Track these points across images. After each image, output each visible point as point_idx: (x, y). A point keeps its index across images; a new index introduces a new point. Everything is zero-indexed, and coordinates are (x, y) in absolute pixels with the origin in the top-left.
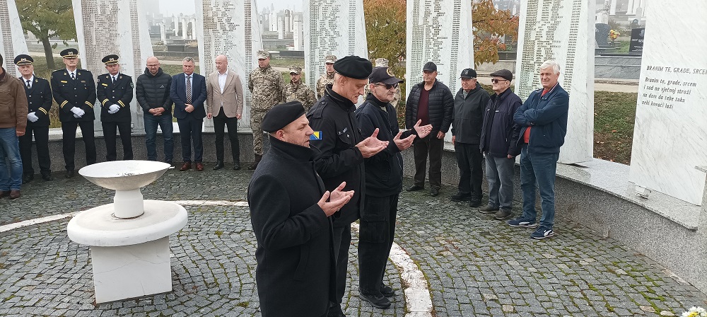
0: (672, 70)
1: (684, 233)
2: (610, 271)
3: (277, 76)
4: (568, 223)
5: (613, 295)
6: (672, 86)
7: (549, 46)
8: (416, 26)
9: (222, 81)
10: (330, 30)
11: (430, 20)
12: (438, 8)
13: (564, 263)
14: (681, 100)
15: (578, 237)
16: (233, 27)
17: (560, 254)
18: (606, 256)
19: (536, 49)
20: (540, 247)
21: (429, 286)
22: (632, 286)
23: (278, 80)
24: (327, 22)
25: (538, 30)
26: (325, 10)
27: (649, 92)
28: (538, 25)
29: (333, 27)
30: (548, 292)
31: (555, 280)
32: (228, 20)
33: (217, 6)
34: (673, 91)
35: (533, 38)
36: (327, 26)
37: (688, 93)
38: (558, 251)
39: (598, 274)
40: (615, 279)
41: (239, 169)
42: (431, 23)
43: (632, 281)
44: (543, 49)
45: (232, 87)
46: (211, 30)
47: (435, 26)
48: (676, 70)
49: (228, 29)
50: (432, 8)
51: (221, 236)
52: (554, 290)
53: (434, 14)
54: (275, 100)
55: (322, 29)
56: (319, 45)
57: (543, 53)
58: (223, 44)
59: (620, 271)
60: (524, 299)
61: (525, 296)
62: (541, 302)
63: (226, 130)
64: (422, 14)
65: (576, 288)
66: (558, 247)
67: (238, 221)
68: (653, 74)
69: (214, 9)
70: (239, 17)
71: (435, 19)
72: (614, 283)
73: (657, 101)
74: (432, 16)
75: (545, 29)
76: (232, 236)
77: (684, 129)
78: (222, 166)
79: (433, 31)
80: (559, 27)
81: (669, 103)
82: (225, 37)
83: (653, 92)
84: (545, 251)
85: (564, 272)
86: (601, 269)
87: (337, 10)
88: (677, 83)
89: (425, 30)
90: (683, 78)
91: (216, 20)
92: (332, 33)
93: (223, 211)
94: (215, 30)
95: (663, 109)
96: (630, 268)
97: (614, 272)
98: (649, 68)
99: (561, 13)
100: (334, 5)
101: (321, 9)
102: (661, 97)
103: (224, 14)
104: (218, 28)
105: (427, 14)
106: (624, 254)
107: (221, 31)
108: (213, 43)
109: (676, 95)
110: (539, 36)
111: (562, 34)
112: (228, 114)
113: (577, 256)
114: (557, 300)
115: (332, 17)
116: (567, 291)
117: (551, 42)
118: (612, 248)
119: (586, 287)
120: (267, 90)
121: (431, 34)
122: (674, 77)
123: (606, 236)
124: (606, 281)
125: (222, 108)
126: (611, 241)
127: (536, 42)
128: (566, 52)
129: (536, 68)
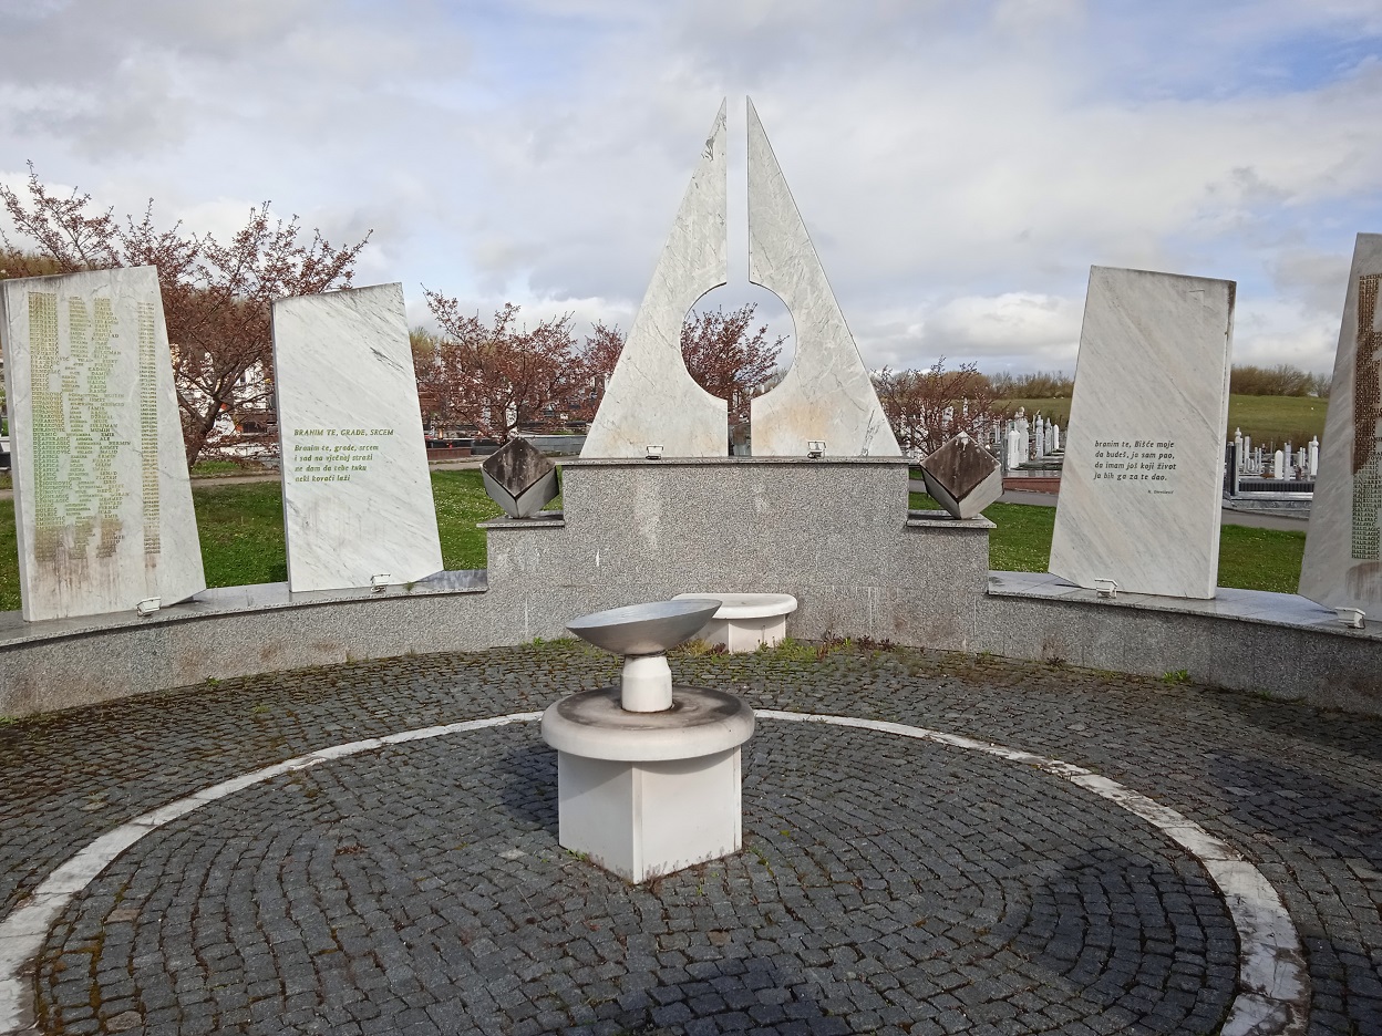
0: (338, 432)
6: (343, 454)
7: (97, 404)
14: (360, 468)
19: (68, 409)
25: (67, 372)
27: (304, 464)
28: (64, 364)
34: (346, 458)
37: (370, 457)
44: (84, 410)
48: (345, 433)
68: (307, 441)
73: (322, 474)
75: (85, 372)
80: (116, 370)
81: (342, 473)
83: (313, 463)
88: (350, 448)
95: (335, 484)
98: (297, 433)
99: (115, 345)
102: (327, 469)
109: (352, 463)
110: (69, 384)
111: (125, 382)
117: (101, 395)
127: (66, 395)
128: (137, 415)
129: (74, 442)
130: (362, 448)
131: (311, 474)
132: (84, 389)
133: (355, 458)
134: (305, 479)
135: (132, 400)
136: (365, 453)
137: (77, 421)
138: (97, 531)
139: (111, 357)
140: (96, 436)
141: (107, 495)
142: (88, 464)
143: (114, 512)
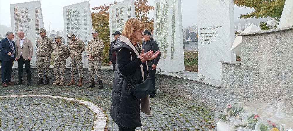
0: (209, 28)
1: (217, 90)
2: (190, 109)
3: (50, 41)
4: (176, 95)
5: (189, 117)
6: (209, 35)
7: (165, 25)
8: (113, 20)
9: (21, 43)
10: (76, 22)
11: (119, 17)
12: (122, 12)
13: (171, 108)
14: (213, 40)
15: (178, 100)
16: (29, 20)
17: (170, 105)
18: (189, 105)
19: (160, 27)
20: (162, 103)
21: (107, 119)
22: (198, 114)
23: (50, 42)
24: (74, 18)
25: (161, 19)
26: (73, 14)
27: (202, 39)
28: (161, 17)
29: (77, 21)
30: (162, 118)
31: (166, 113)
32: (27, 17)
33: (21, 10)
34: (210, 37)
35: (159, 22)
36: (74, 20)
37: (215, 36)
38: (169, 104)
39: (184, 111)
40: (191, 112)
41: (30, 84)
42: (119, 19)
43: (198, 112)
44: (163, 26)
45: (26, 45)
46: (18, 22)
47: (121, 19)
48: (211, 28)
49: (27, 21)
50: (119, 12)
51: (6, 108)
52: (165, 117)
53: (120, 15)
54: (49, 51)
55: (72, 21)
56: (71, 29)
57: (163, 28)
58: (24, 28)
59: (193, 109)
60: (150, 121)
61: (151, 120)
62: (158, 121)
63: (24, 67)
64: (115, 15)
65: (174, 116)
66: (169, 103)
67: (19, 102)
68: (203, 31)
69: (20, 12)
70: (33, 16)
71: (121, 17)
72: (191, 113)
73: (205, 42)
74: (119, 16)
75: (163, 18)
76: (12, 108)
77: (215, 51)
78: (20, 83)
79: (120, 22)
80: (168, 17)
81: (209, 42)
82: (25, 24)
83: (203, 38)
84: (164, 105)
85: (170, 111)
86: (186, 109)
87: (79, 13)
88: (211, 33)
89: (117, 21)
90: (213, 31)
91: (21, 17)
92: (77, 23)
93: (12, 99)
94: (20, 21)
95: (207, 44)
96: (198, 108)
97: (191, 110)
98: (201, 29)
99: (169, 11)
100: (77, 11)
101: (72, 13)
102: (206, 40)
103: (25, 14)
104: (22, 20)
105: (118, 15)
106: (196, 104)
107: (23, 22)
108: (19, 27)
109: (211, 38)
110: (161, 21)
111: (170, 20)
112: (25, 58)
113: (177, 105)
114: (165, 120)
115: (77, 16)
116: (170, 117)
117: (166, 23)
118: (192, 102)
119: (178, 115)
120: (45, 46)
121: (119, 23)
122: (209, 31)
123: (190, 98)
124: (187, 113)
125: (21, 55)
126: (191, 100)
127: (160, 24)
128: (171, 27)
129: (161, 34)
130: (214, 33)
131: (203, 42)
132: (163, 22)
133: (212, 36)
134: (202, 43)
135: (171, 24)
136: (214, 35)
137: (162, 29)
138: (163, 53)
139: (168, 14)
140: (164, 32)
141: (165, 46)
142: (163, 39)
143: (166, 49)
